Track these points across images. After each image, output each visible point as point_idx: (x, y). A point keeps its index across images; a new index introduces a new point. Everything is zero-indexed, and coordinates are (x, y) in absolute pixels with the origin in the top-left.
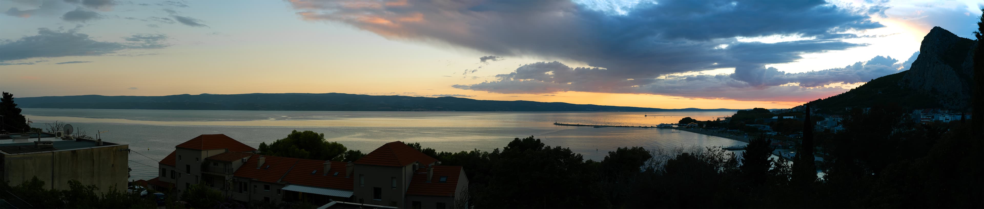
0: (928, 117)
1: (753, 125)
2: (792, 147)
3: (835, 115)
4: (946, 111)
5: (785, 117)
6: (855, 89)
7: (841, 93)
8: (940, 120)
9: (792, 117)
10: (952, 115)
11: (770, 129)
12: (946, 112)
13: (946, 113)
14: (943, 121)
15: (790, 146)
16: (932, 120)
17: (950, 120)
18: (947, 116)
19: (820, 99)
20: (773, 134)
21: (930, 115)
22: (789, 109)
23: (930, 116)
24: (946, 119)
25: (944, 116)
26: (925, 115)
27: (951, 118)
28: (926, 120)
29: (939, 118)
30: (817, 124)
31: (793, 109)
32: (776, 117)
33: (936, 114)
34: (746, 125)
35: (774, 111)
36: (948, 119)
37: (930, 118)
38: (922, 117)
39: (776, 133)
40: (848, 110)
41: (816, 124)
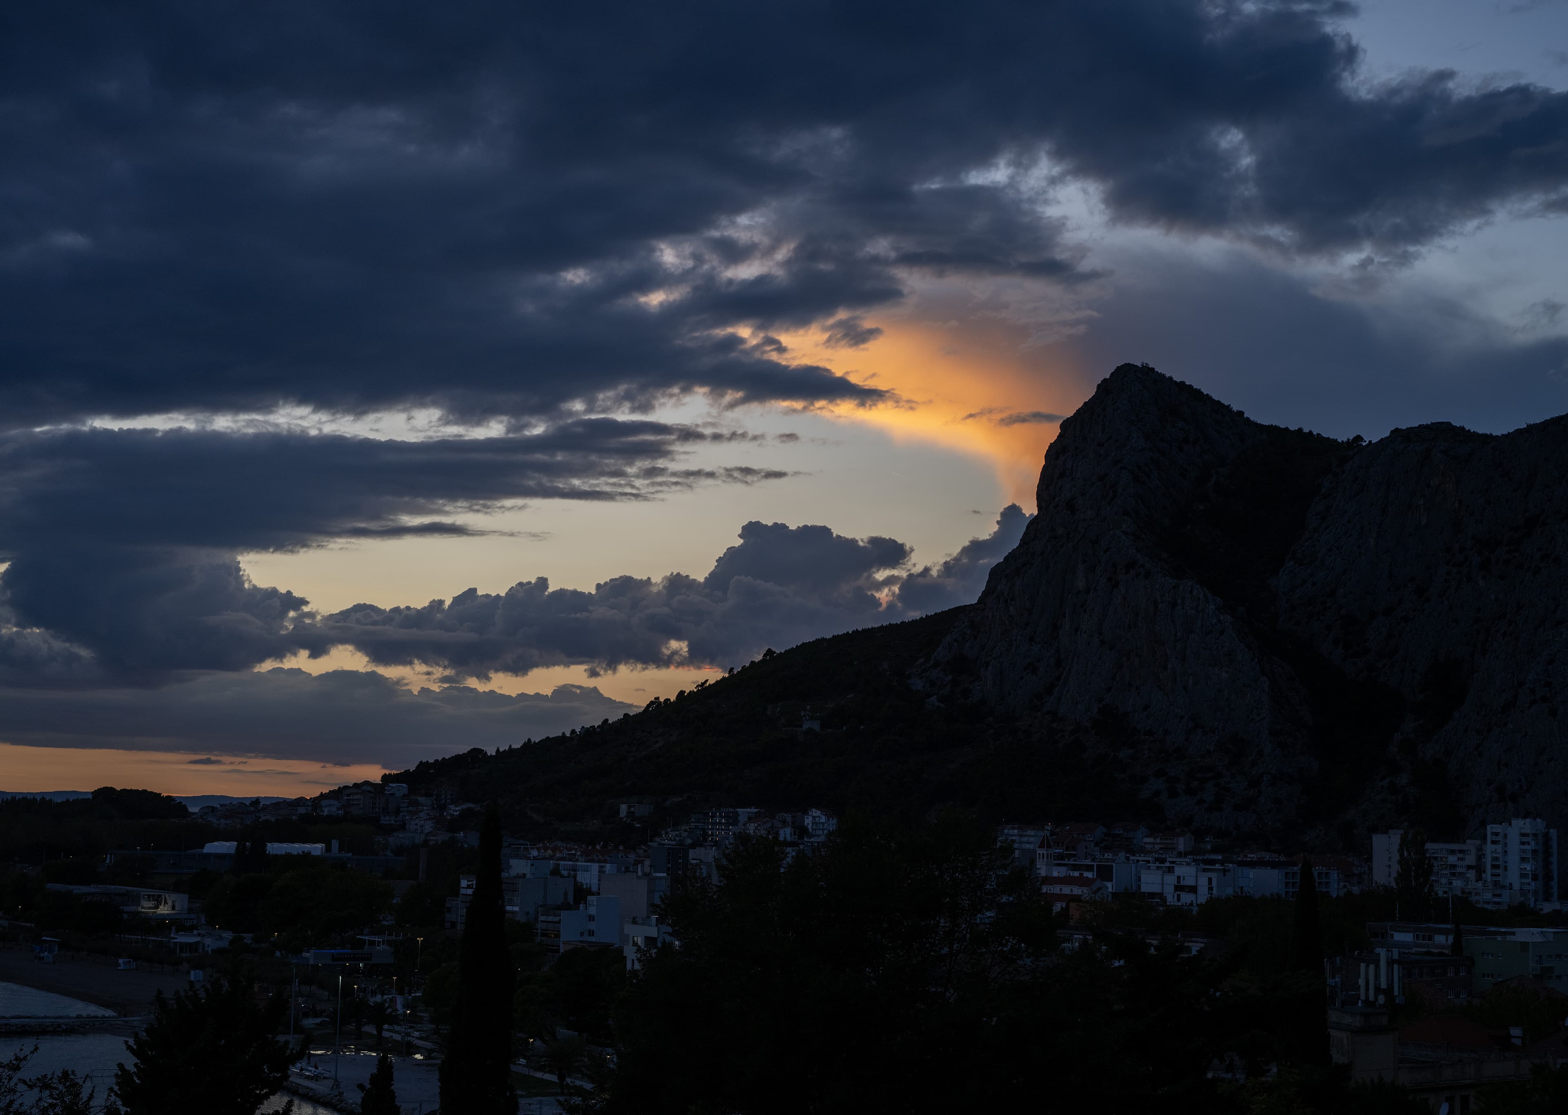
0: (1076, 874)
1: (92, 889)
2: (318, 1020)
3: (559, 843)
4: (1181, 840)
5: (275, 848)
6: (673, 699)
7: (597, 723)
8: (1143, 890)
9: (317, 848)
10: (1213, 862)
11: (190, 910)
12: (1181, 847)
13: (1180, 855)
14: (1161, 895)
15: (306, 1015)
16: (1099, 889)
17: (1203, 896)
18: (1187, 872)
19: (476, 753)
20: (208, 941)
21: (1088, 862)
22: (301, 801)
23: (1089, 868)
24: (1179, 888)
25: (1170, 870)
26: (1061, 857)
27: (1210, 880)
28: (1066, 890)
29: (1140, 878)
30: (463, 891)
31: (324, 803)
32: (227, 847)
33: (1122, 855)
34: (49, 886)
35: (213, 809)
36: (1193, 889)
37: (1089, 875)
38: (1043, 873)
39: (228, 935)
40: (630, 814)
41: (457, 894)
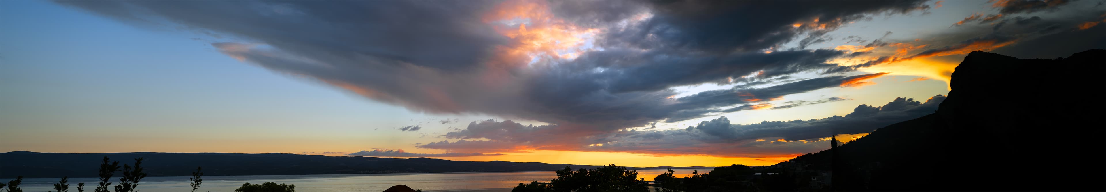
5: (769, 174)
6: (856, 140)
9: (777, 174)
22: (773, 166)
31: (778, 166)
35: (755, 168)
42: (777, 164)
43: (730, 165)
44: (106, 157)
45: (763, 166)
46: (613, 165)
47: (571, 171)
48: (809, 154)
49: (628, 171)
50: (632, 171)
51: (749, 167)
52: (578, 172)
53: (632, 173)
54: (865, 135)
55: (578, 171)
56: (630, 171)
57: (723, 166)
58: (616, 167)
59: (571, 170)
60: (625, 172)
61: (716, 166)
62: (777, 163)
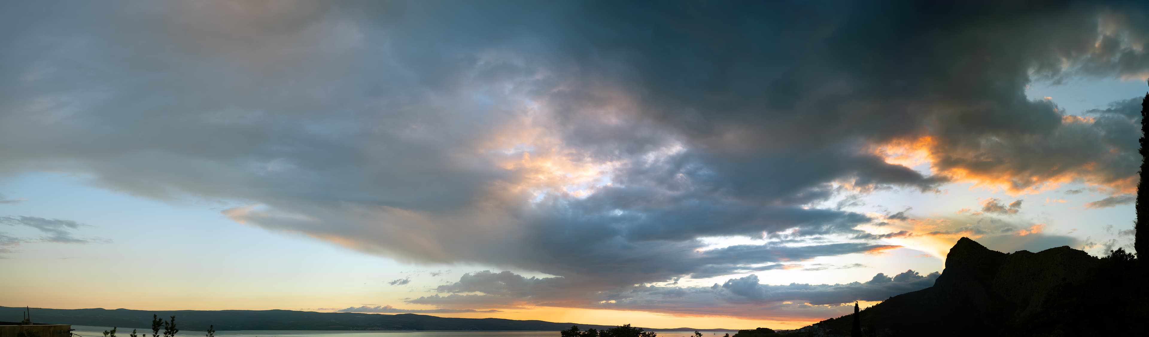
35: (779, 331)
42: (801, 329)
43: (755, 329)
44: (155, 314)
45: (788, 330)
46: (628, 325)
47: (578, 332)
48: (831, 318)
49: (645, 333)
50: (650, 333)
51: (773, 331)
52: (586, 333)
53: (649, 334)
54: (879, 302)
55: (586, 331)
56: (647, 333)
57: (748, 329)
58: (632, 328)
59: (579, 330)
60: (642, 334)
61: (740, 329)
62: (802, 327)
